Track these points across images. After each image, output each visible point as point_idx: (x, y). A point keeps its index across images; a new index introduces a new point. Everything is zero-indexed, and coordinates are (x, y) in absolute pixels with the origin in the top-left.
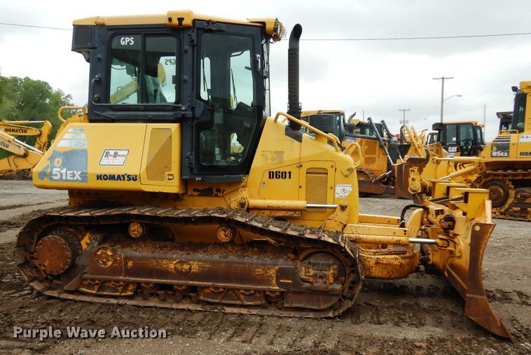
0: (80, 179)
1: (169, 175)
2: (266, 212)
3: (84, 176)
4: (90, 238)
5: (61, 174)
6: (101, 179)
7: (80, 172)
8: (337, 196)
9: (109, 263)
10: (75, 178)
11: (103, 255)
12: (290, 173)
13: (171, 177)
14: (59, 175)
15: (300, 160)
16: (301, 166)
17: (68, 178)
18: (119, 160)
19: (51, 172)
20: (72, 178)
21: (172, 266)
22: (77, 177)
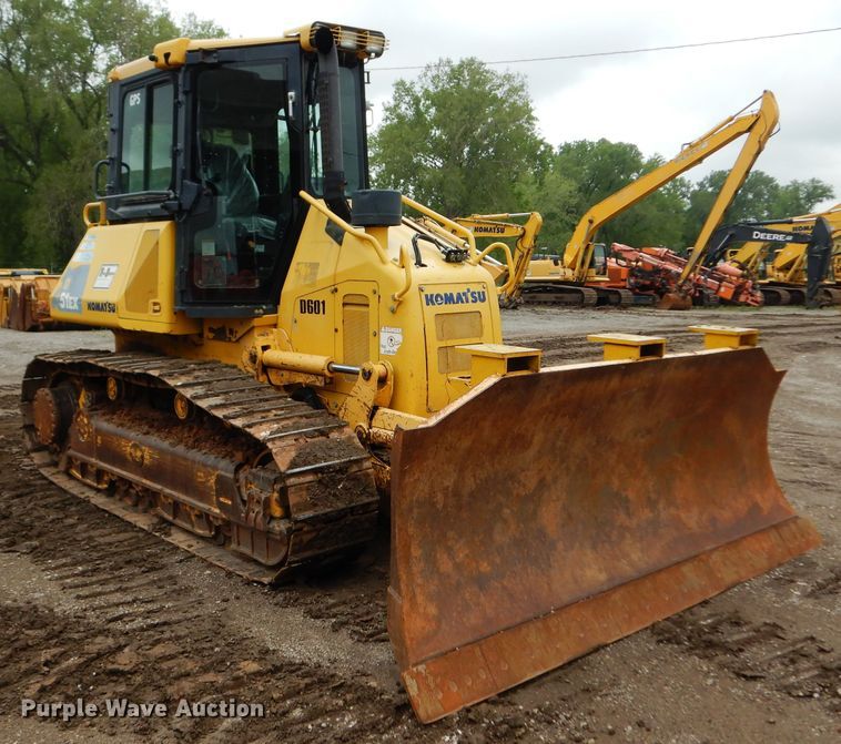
0: (77, 308)
1: (155, 304)
2: (285, 373)
3: (80, 305)
4: (85, 397)
5: (66, 301)
7: (77, 299)
8: (382, 351)
10: (74, 308)
11: (81, 423)
12: (323, 302)
13: (157, 308)
14: (64, 302)
15: (335, 280)
16: (336, 290)
17: (70, 306)
19: (59, 298)
21: (129, 451)
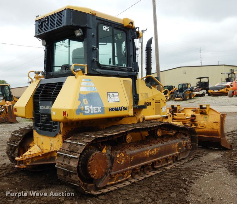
0: (100, 112)
3: (103, 109)
4: (106, 150)
5: (90, 110)
6: (111, 111)
7: (100, 107)
8: (163, 112)
9: (123, 161)
10: (98, 112)
11: (120, 157)
12: (150, 103)
14: (89, 110)
15: (153, 97)
16: (154, 100)
17: (95, 112)
18: (116, 99)
19: (84, 109)
20: (96, 112)
21: (148, 154)
22: (99, 111)
